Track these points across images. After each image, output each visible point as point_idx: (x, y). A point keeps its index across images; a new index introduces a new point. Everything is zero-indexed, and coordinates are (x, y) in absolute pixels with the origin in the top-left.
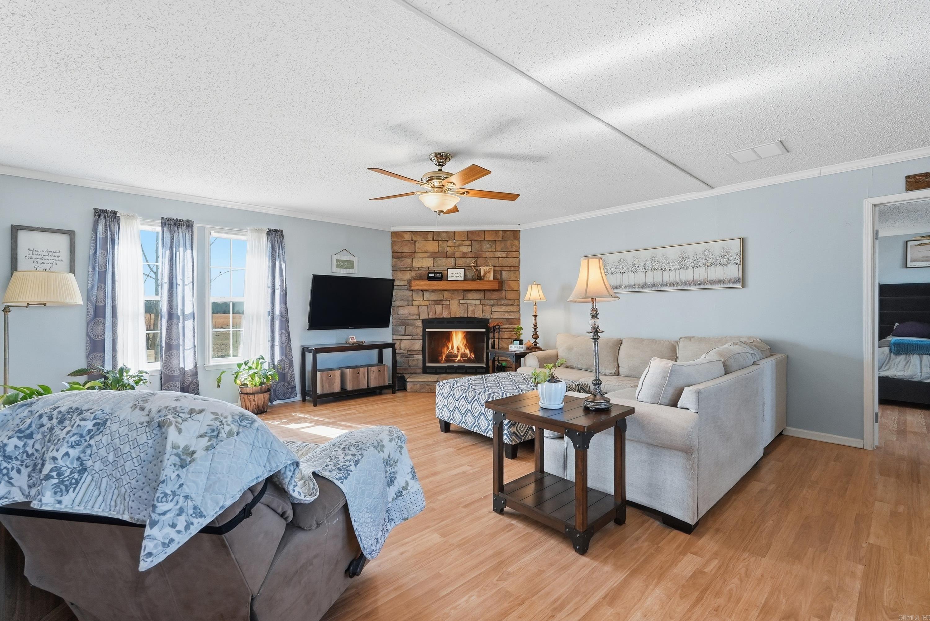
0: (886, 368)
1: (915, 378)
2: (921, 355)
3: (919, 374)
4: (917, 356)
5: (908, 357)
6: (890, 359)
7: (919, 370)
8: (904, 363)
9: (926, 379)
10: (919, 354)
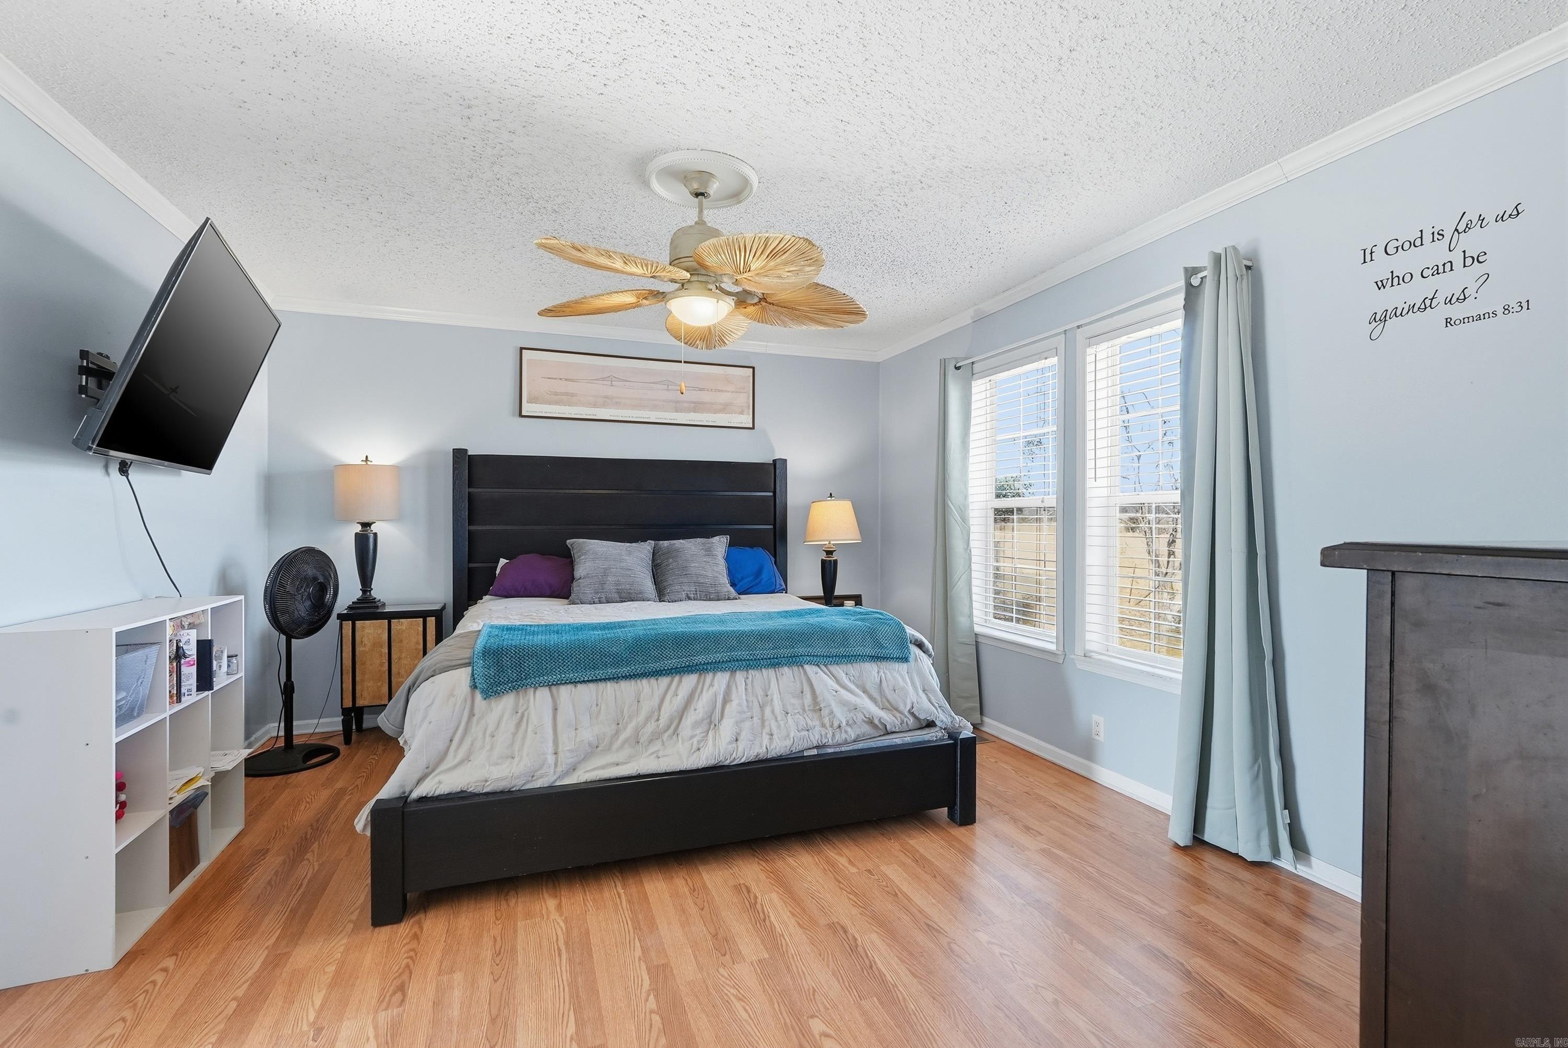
0: (461, 754)
1: (542, 777)
2: (554, 688)
3: (551, 759)
4: (547, 689)
5: (521, 701)
6: (472, 714)
7: (550, 749)
8: (512, 727)
9: (566, 774)
10: (550, 685)
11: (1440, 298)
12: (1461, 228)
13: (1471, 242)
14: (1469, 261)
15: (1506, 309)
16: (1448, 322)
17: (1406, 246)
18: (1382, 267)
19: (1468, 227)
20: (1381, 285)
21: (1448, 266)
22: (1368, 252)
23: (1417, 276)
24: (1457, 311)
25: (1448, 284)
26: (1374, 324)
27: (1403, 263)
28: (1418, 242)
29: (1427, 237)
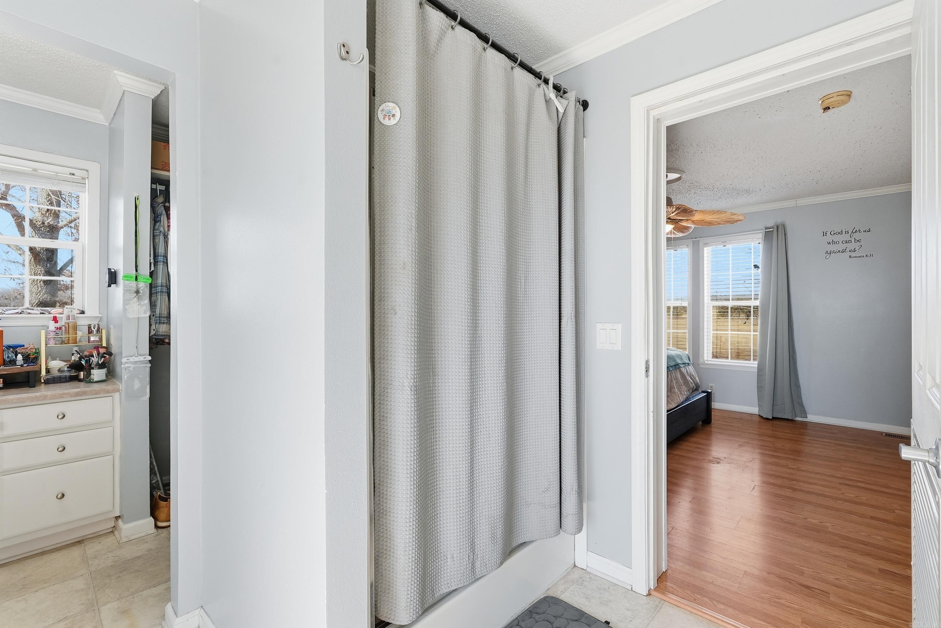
11: (848, 250)
12: (854, 231)
13: (857, 236)
14: (856, 241)
15: (867, 256)
16: (850, 257)
17: (837, 233)
18: (829, 238)
19: (856, 232)
20: (829, 243)
21: (850, 241)
22: (825, 233)
23: (841, 242)
24: (853, 254)
25: (851, 246)
26: (827, 254)
27: (836, 238)
28: (841, 233)
29: (844, 232)
